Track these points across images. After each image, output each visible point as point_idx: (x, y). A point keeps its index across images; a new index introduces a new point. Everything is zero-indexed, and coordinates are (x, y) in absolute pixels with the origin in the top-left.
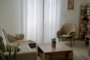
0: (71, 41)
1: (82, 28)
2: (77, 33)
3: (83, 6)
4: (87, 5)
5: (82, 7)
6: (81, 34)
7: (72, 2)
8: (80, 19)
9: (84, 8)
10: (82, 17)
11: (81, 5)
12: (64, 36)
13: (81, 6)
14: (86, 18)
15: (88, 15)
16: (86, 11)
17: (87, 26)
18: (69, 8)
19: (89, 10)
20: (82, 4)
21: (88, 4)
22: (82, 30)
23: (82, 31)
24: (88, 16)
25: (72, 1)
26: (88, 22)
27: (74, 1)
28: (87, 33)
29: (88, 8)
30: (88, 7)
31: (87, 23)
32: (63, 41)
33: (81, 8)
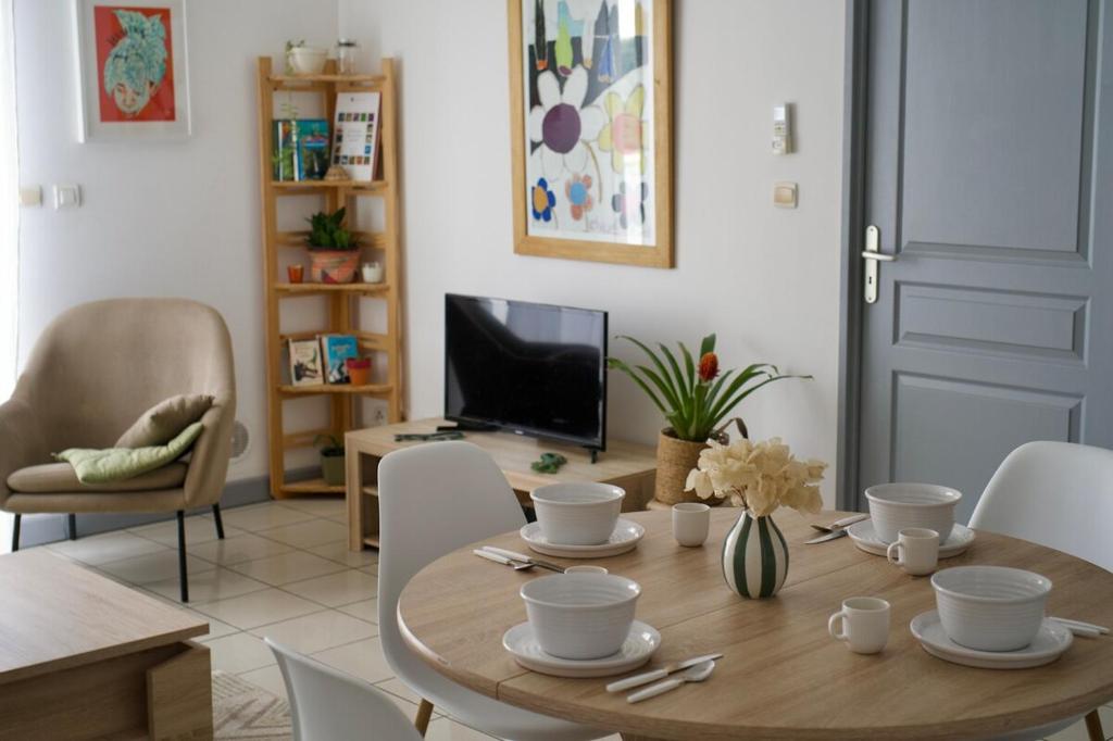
0: (181, 515)
1: (302, 353)
2: (250, 413)
3: (289, 71)
4: (332, 66)
5: (278, 86)
6: (298, 419)
7: (150, 24)
8: (273, 241)
9: (303, 107)
10: (296, 215)
11: (265, 62)
12: (80, 462)
13: (269, 80)
14: (340, 215)
15: (360, 188)
16: (334, 137)
17: (355, 322)
18: (109, 110)
19: (362, 126)
20: (275, 51)
21: (343, 52)
22: (301, 371)
23: (306, 383)
24: (362, 202)
25: (148, 12)
26: (370, 273)
27: (165, 15)
28: (370, 406)
29: (345, 104)
30: (353, 86)
31: (357, 277)
32: (74, 535)
33: (267, 105)
